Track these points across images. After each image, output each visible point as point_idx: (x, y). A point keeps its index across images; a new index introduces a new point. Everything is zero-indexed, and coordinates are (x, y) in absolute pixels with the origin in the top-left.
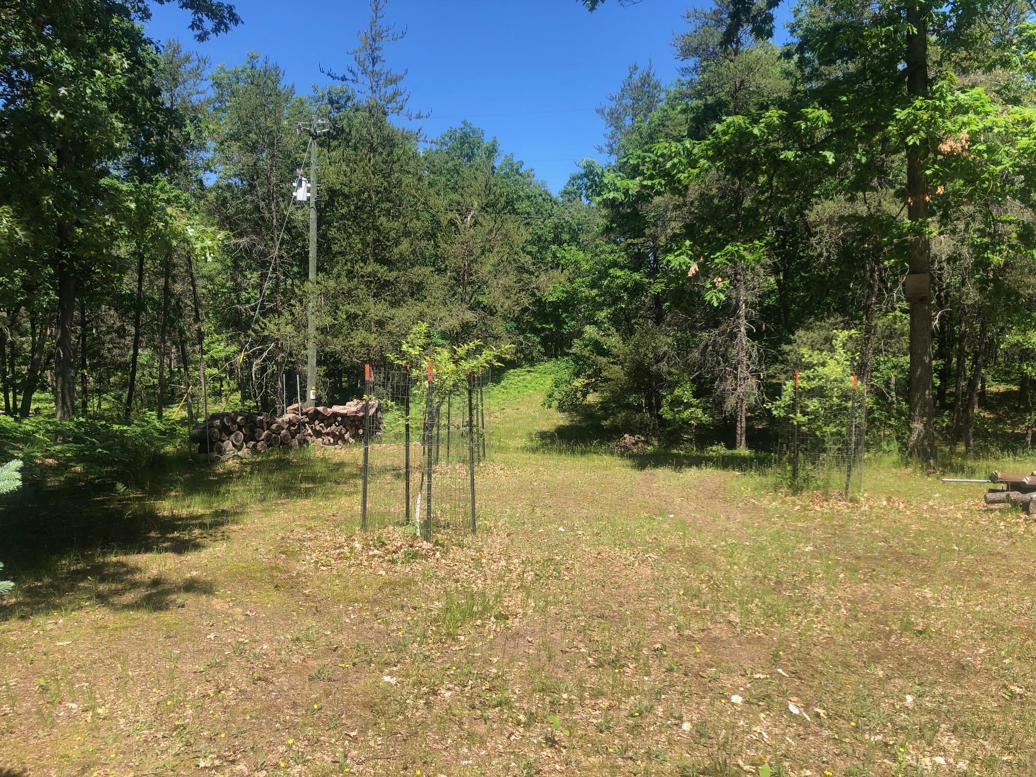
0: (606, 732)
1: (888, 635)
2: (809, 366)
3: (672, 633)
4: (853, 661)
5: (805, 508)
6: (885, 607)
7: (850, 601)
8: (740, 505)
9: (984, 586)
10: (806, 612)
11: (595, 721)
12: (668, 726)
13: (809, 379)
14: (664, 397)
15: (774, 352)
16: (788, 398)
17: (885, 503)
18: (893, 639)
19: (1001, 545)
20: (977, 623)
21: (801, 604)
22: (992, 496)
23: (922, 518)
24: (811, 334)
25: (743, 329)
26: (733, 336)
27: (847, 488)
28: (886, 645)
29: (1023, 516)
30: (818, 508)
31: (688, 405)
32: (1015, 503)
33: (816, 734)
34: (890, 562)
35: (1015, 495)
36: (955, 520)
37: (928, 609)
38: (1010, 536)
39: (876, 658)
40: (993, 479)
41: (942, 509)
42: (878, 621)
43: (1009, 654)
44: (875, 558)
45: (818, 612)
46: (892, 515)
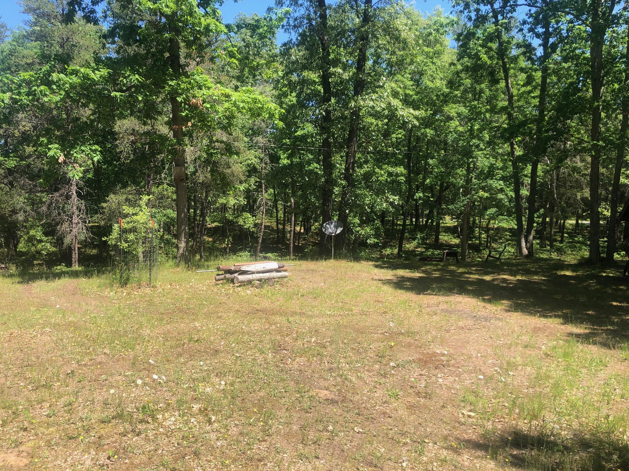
0: (53, 417)
1: (183, 345)
2: (126, 216)
3: (74, 365)
4: (171, 358)
5: (129, 294)
6: (179, 334)
7: (162, 334)
8: (92, 296)
9: (220, 317)
10: (143, 342)
11: (45, 414)
12: (88, 405)
13: (128, 223)
14: (21, 236)
15: (96, 207)
16: (116, 234)
17: (169, 286)
18: (185, 346)
19: (224, 299)
20: (219, 333)
21: (139, 338)
22: (218, 277)
23: (188, 292)
24: (117, 197)
25: (74, 193)
26: (68, 197)
27: (150, 281)
28: (183, 349)
29: (232, 285)
30: (136, 293)
31: (40, 241)
32: (228, 280)
33: (160, 390)
34: (178, 314)
35: (228, 276)
36: (203, 290)
37: (198, 331)
38: (227, 295)
39: (180, 355)
40: (219, 269)
41: (196, 286)
42: (177, 340)
43: (233, 342)
44: (170, 313)
45: (149, 341)
46: (174, 291)
